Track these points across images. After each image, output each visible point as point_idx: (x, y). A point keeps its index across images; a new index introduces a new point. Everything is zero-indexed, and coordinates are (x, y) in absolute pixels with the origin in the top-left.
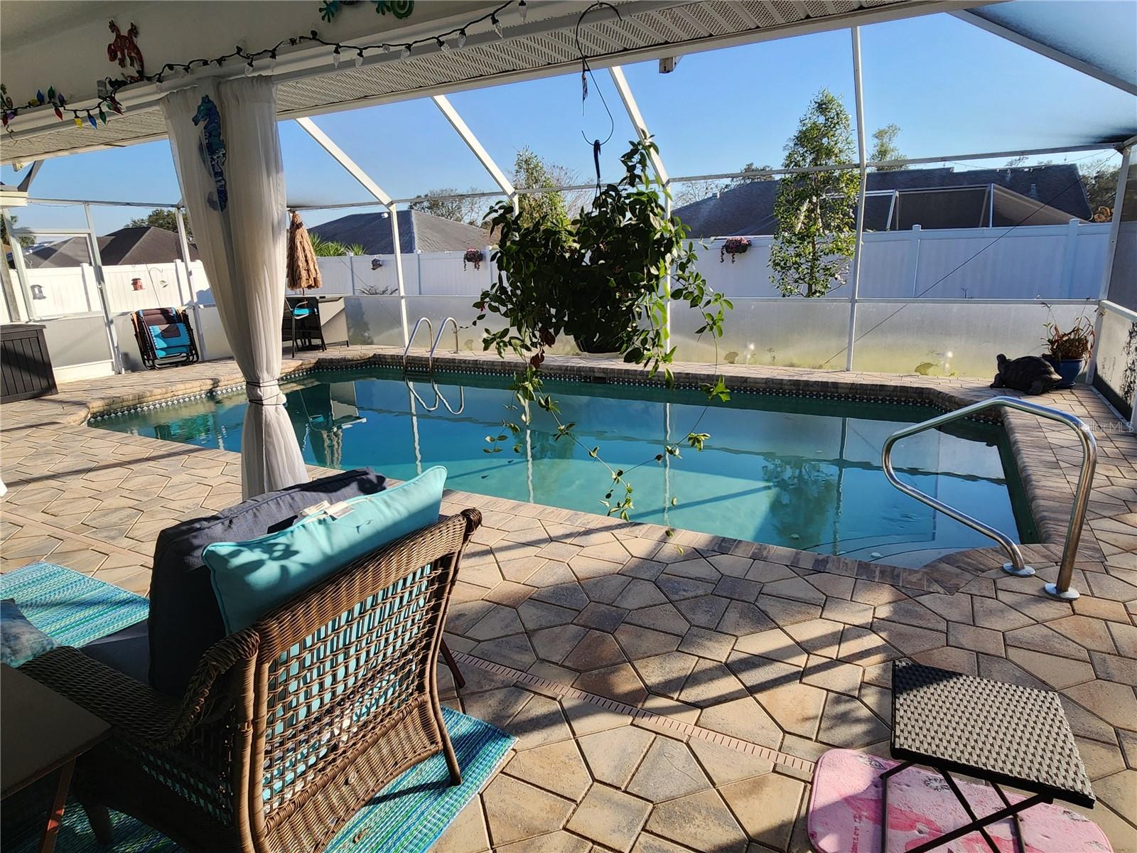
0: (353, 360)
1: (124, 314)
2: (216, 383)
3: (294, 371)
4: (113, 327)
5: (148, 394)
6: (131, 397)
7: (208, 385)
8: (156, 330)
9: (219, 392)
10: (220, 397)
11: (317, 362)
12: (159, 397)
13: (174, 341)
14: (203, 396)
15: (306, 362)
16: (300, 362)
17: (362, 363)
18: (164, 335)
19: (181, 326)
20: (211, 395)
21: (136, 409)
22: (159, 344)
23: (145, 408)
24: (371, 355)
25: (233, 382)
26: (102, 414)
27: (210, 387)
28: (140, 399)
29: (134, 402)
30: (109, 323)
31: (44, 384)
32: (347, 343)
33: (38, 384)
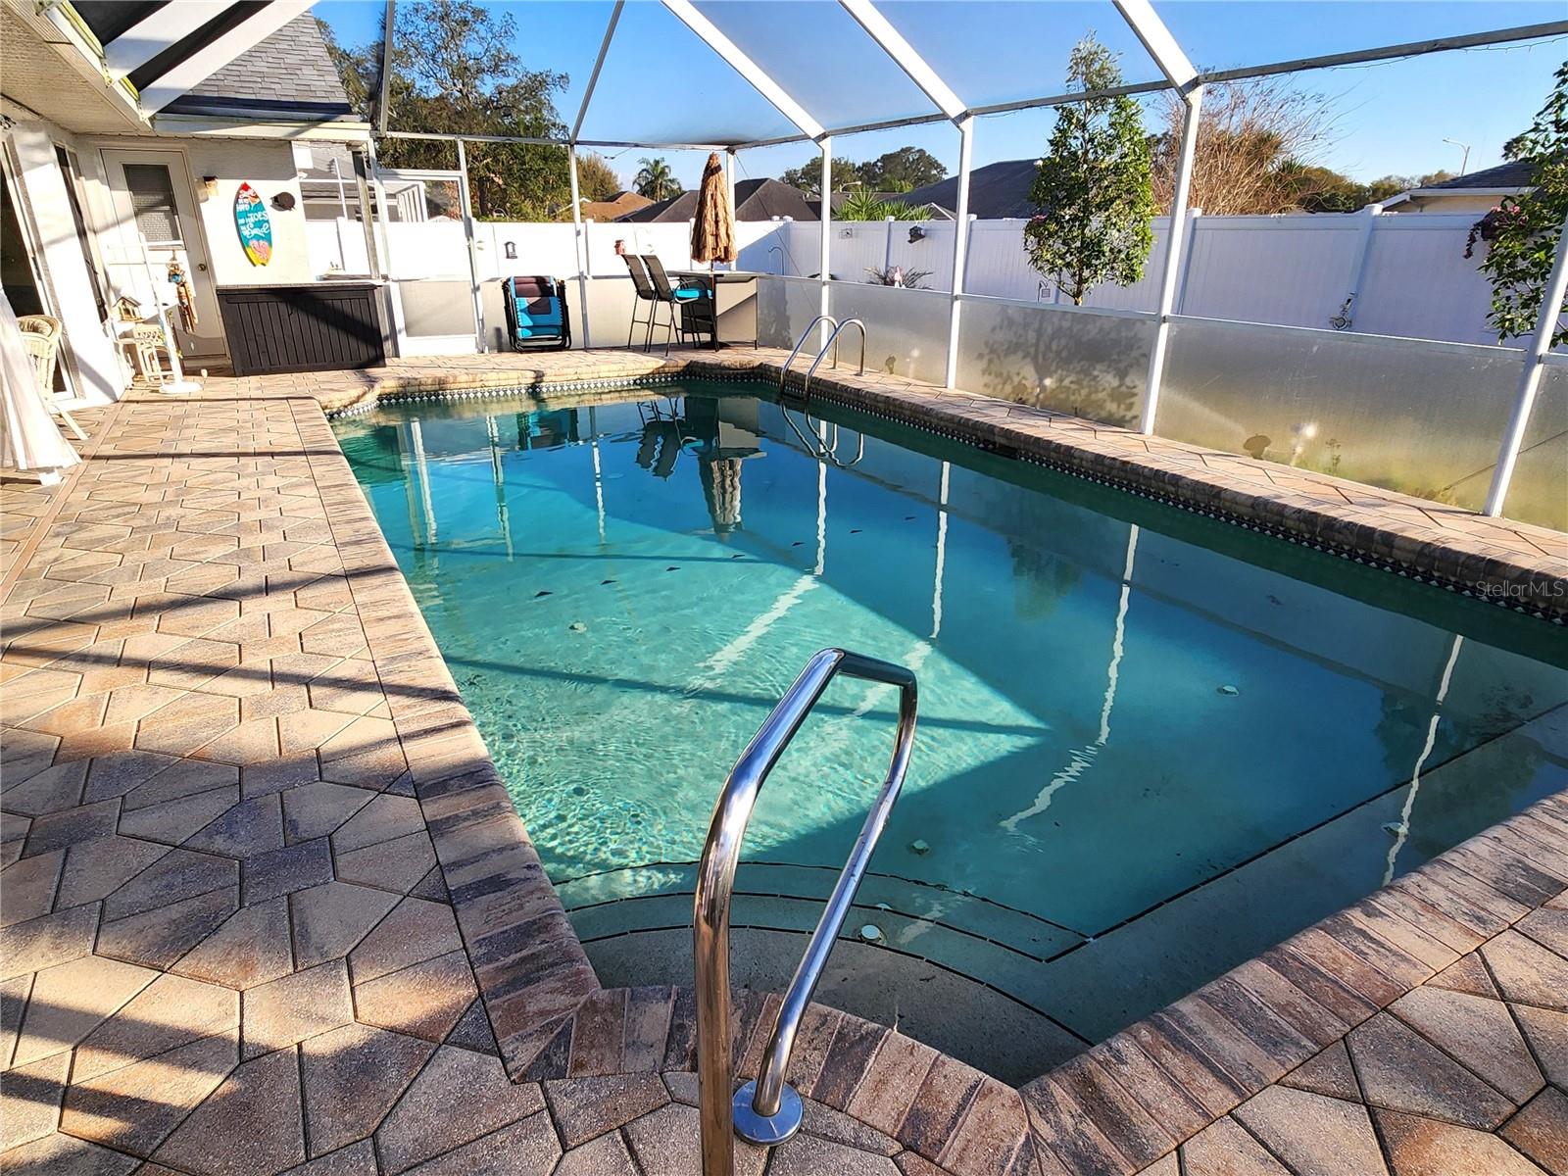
0: (729, 368)
1: (492, 280)
2: (542, 377)
3: (652, 373)
4: (478, 293)
6: (433, 381)
7: (530, 379)
8: (524, 302)
9: (544, 390)
10: (545, 396)
11: (688, 365)
12: (465, 385)
13: (543, 319)
14: (523, 391)
15: (672, 363)
16: (662, 363)
17: (742, 374)
18: (531, 310)
19: (554, 302)
20: (534, 392)
21: (437, 396)
22: (523, 320)
23: (449, 397)
24: (757, 363)
25: (564, 378)
26: (397, 396)
27: (533, 381)
29: (434, 388)
30: (476, 289)
31: (372, 353)
32: (756, 345)
33: (365, 352)
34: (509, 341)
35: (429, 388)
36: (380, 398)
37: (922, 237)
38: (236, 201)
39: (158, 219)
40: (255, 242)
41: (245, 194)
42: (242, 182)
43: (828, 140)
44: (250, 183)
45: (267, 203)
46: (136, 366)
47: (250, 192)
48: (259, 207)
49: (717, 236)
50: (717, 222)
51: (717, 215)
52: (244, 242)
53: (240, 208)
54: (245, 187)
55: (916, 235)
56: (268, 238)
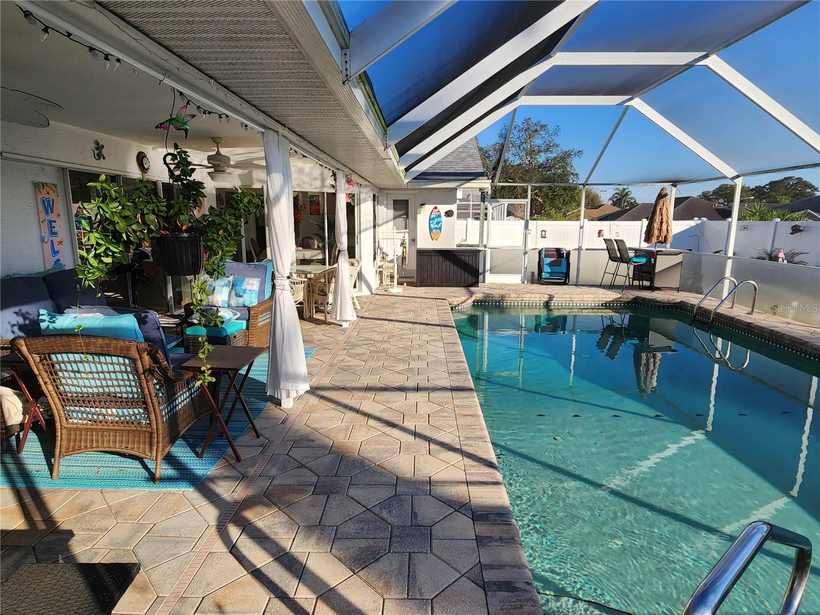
0: (660, 302)
1: (534, 249)
2: (551, 297)
3: (613, 301)
4: (526, 255)
5: (507, 295)
6: (497, 296)
7: (546, 298)
8: (548, 260)
9: (553, 304)
10: (552, 308)
11: (635, 298)
12: (513, 299)
13: (556, 269)
14: (542, 304)
15: (625, 296)
16: (619, 296)
17: (667, 306)
18: (551, 265)
19: (564, 261)
20: (547, 305)
21: (499, 303)
22: (547, 269)
23: (505, 304)
24: (678, 301)
25: (564, 299)
26: (481, 302)
27: (547, 299)
28: (503, 297)
29: (499, 299)
30: (525, 253)
31: (474, 280)
32: (678, 290)
33: (471, 280)
34: (537, 279)
35: (496, 299)
36: (474, 302)
37: (802, 231)
38: (431, 214)
39: (401, 221)
40: (435, 229)
41: (435, 210)
42: (434, 206)
43: (741, 178)
44: (437, 206)
45: (443, 214)
46: (381, 280)
47: (437, 210)
48: (439, 216)
49: (660, 230)
50: (661, 223)
51: (662, 219)
52: (431, 230)
53: (432, 216)
54: (436, 208)
55: (796, 230)
56: (440, 228)
